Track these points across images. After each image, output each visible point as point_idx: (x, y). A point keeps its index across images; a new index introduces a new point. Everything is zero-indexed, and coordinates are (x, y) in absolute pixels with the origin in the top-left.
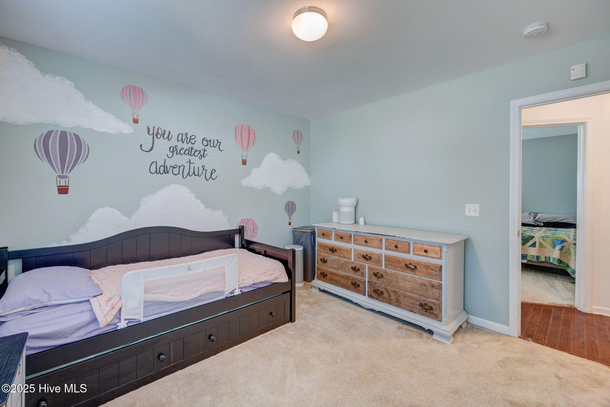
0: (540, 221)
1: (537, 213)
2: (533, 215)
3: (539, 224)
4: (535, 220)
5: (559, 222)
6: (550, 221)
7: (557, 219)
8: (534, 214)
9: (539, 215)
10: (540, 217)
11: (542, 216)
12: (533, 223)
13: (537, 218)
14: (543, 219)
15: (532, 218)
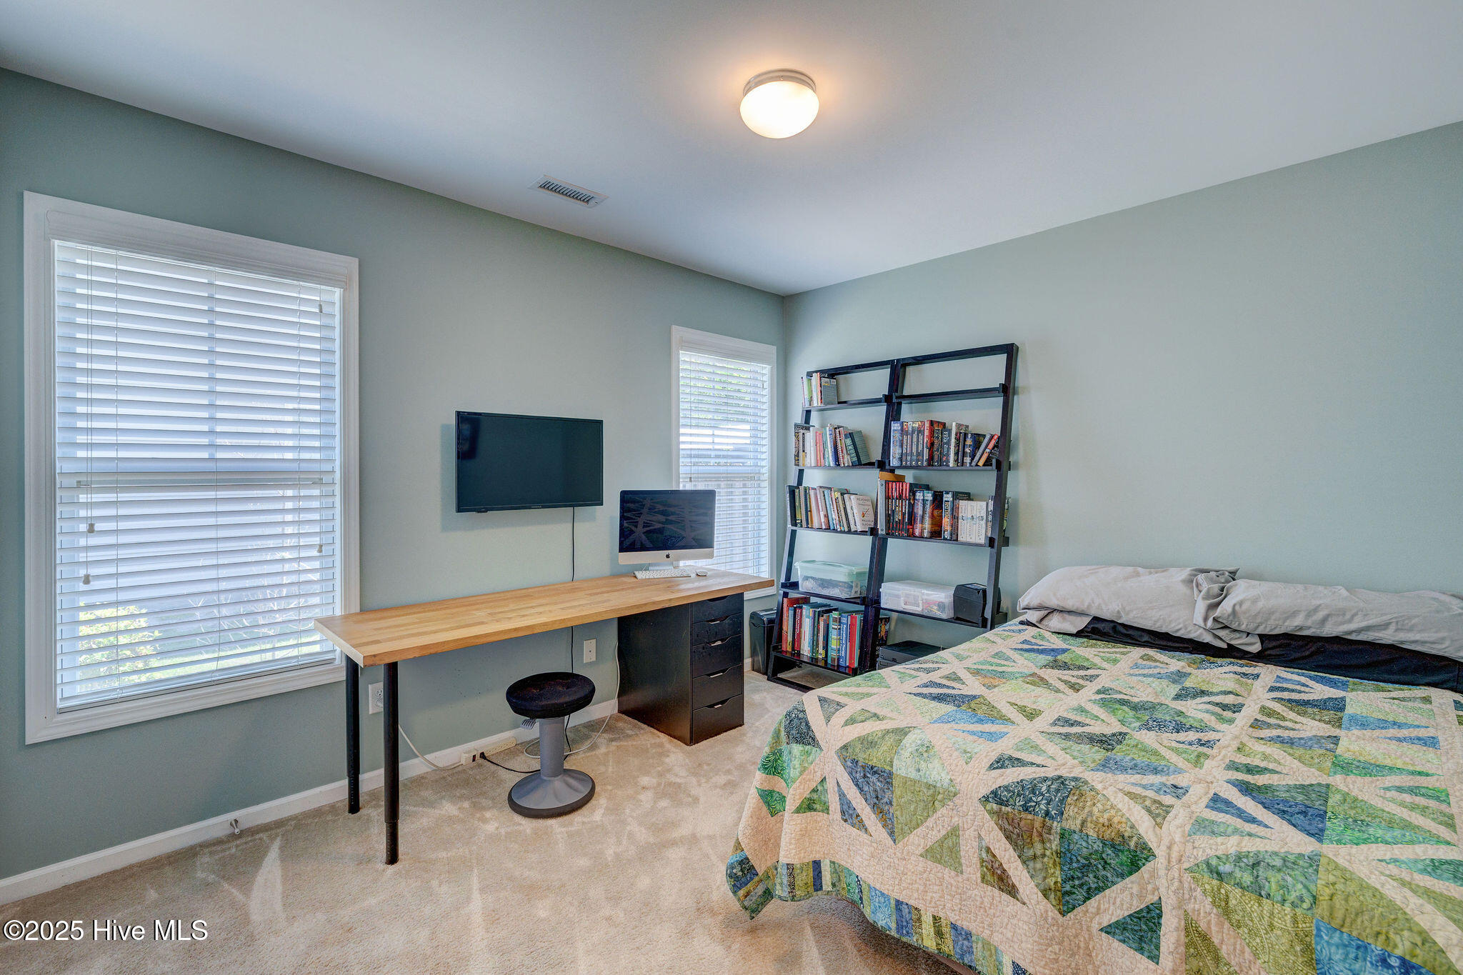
0: (1243, 627)
1: (1233, 575)
2: (1205, 587)
3: (1238, 641)
4: (1215, 620)
5: (1353, 637)
6: (1301, 629)
7: (1340, 619)
8: (1212, 581)
9: (1240, 592)
10: (1241, 603)
11: (1255, 601)
12: (1207, 638)
13: (1226, 607)
14: (1259, 620)
15: (1201, 606)
